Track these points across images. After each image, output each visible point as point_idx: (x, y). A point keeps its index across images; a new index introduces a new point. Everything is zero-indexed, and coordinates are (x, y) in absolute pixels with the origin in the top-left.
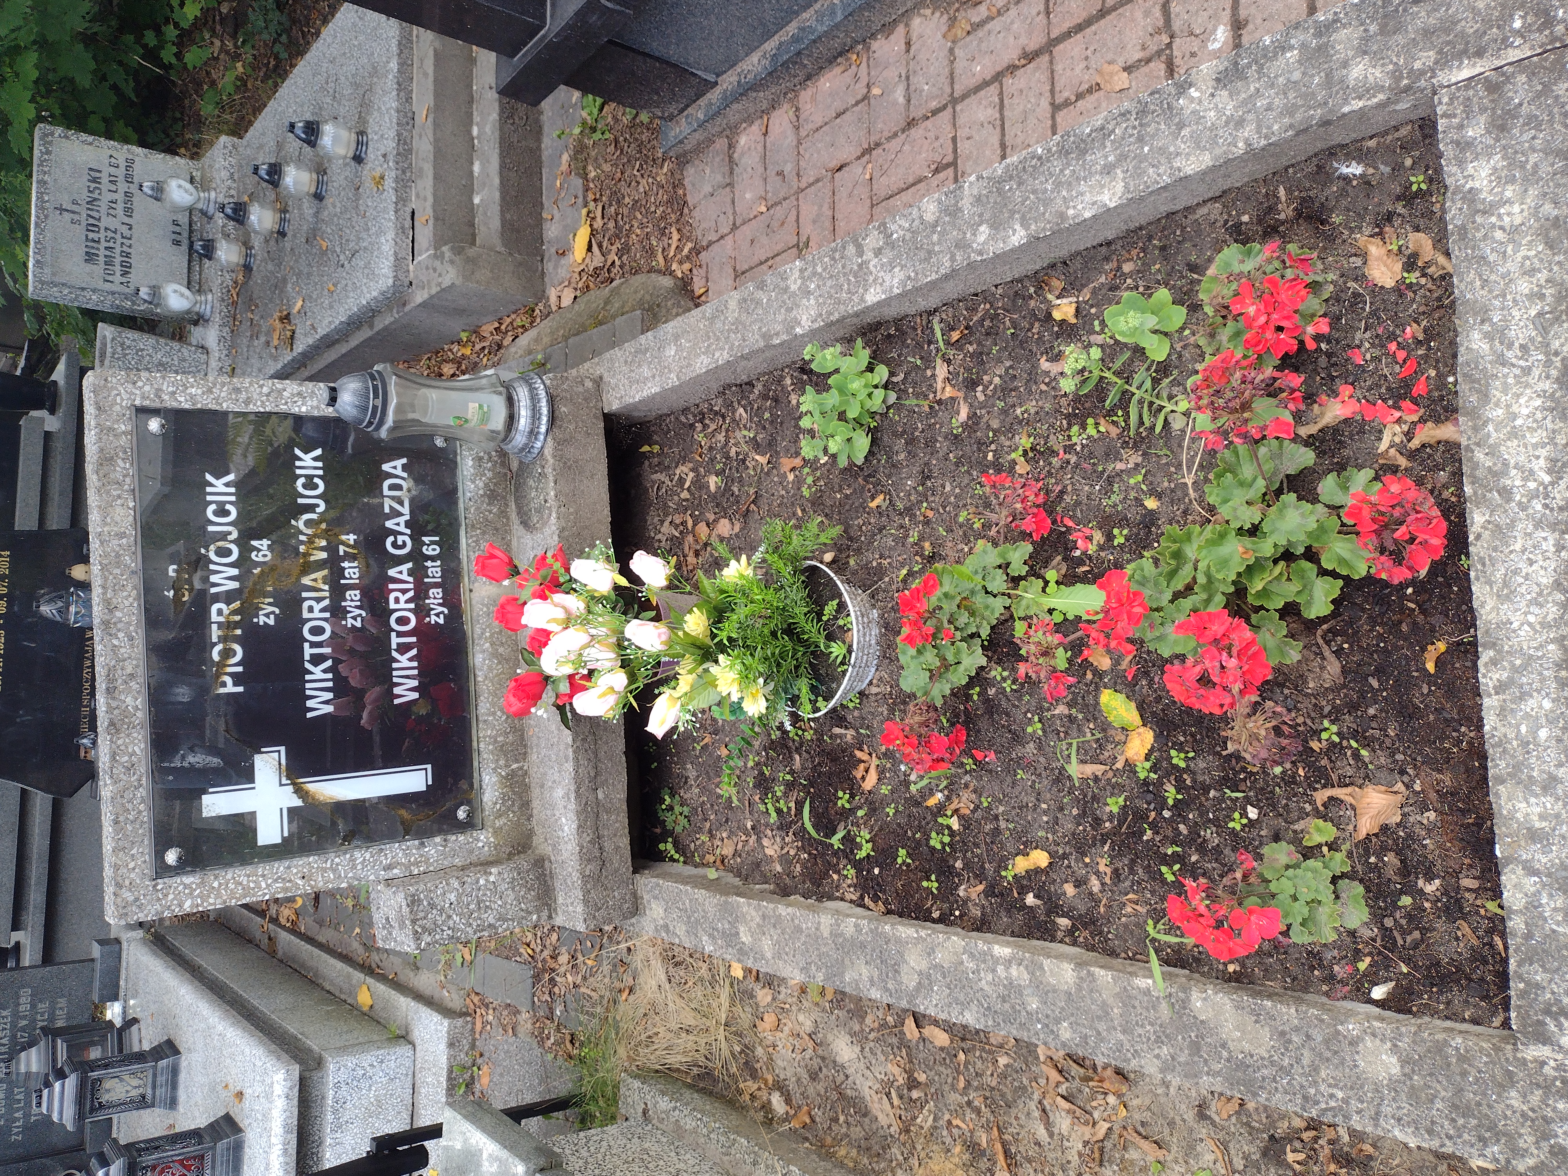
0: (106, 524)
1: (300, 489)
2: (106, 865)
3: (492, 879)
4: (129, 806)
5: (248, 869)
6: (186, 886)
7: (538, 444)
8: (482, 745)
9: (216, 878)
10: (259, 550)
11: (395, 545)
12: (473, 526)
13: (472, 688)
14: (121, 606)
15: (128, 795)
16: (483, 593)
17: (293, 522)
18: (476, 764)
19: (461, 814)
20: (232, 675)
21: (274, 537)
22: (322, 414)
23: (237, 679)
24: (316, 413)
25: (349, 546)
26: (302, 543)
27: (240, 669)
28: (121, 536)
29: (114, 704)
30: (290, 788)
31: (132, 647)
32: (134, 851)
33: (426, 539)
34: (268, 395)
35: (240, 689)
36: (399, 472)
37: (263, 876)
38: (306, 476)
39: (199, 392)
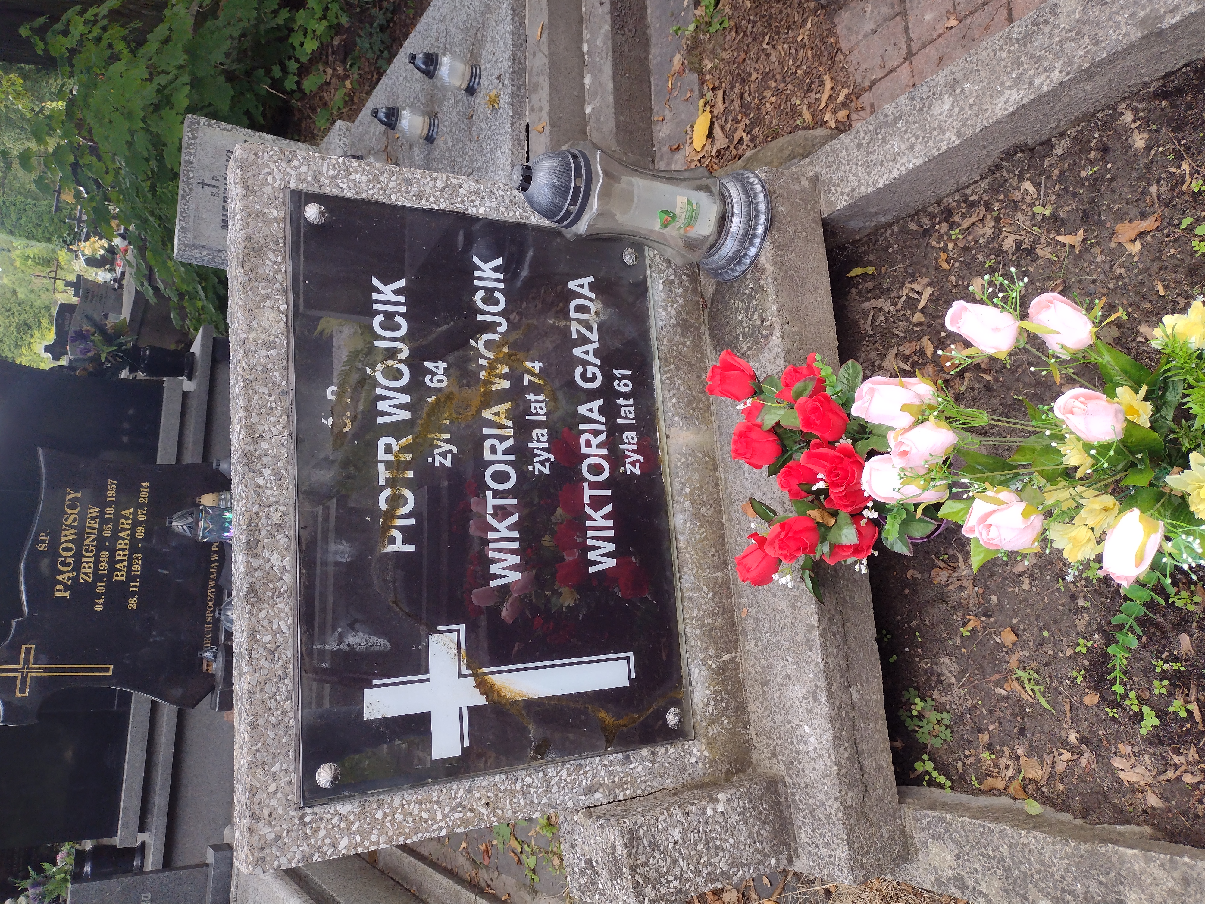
0: (252, 330)
1: (480, 304)
2: (238, 786)
3: (720, 807)
4: (272, 704)
5: (421, 793)
6: (342, 818)
7: (752, 252)
8: (689, 629)
9: (380, 805)
10: (434, 374)
11: (583, 376)
12: (666, 360)
13: (674, 556)
14: (267, 436)
15: (270, 688)
16: (681, 440)
17: (472, 342)
18: (683, 653)
19: (672, 719)
20: (402, 529)
21: (451, 359)
22: (501, 217)
23: (409, 534)
24: (495, 216)
25: (533, 374)
26: (482, 368)
27: (411, 522)
28: (270, 345)
29: (256, 563)
30: (471, 681)
31: (281, 488)
32: (276, 768)
33: (617, 372)
34: (442, 190)
35: (412, 548)
36: (586, 291)
37: (439, 802)
38: (486, 289)
39: (365, 179)
